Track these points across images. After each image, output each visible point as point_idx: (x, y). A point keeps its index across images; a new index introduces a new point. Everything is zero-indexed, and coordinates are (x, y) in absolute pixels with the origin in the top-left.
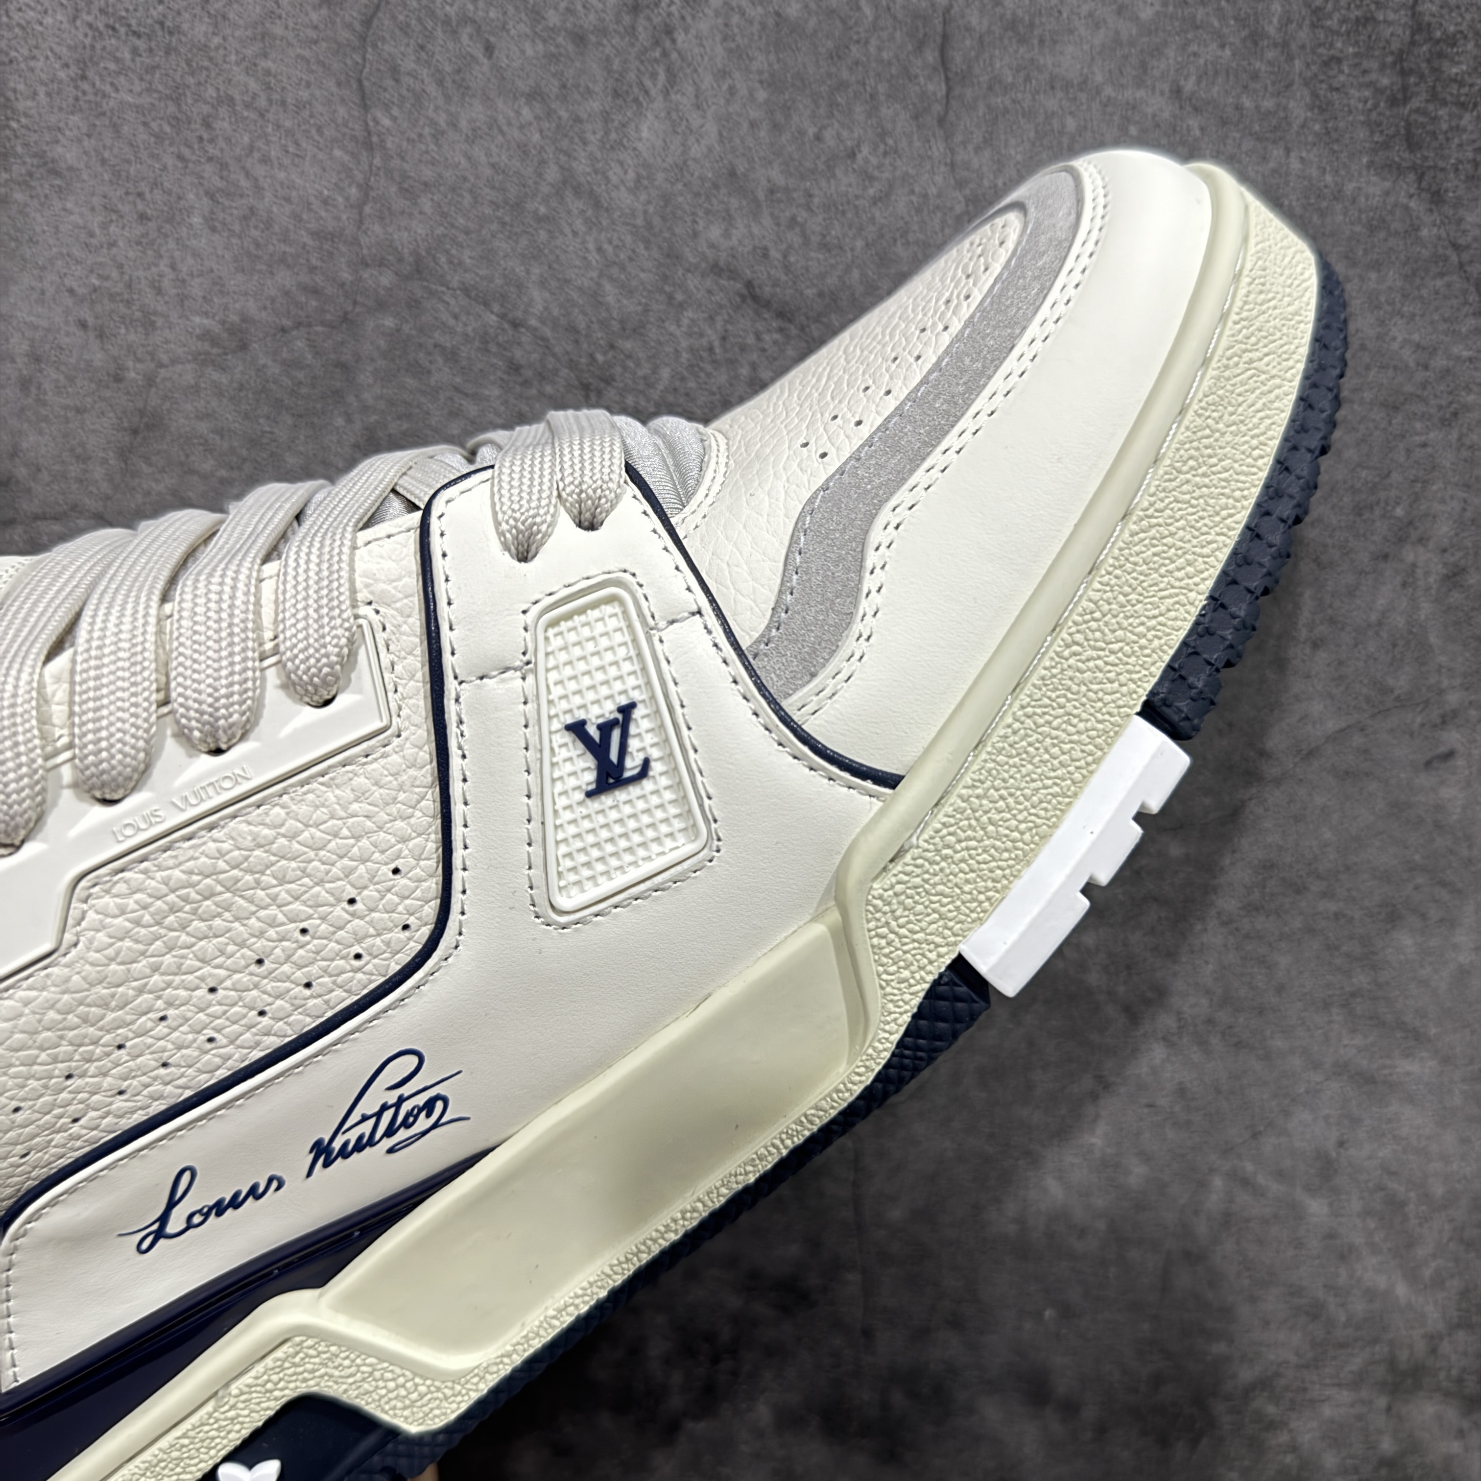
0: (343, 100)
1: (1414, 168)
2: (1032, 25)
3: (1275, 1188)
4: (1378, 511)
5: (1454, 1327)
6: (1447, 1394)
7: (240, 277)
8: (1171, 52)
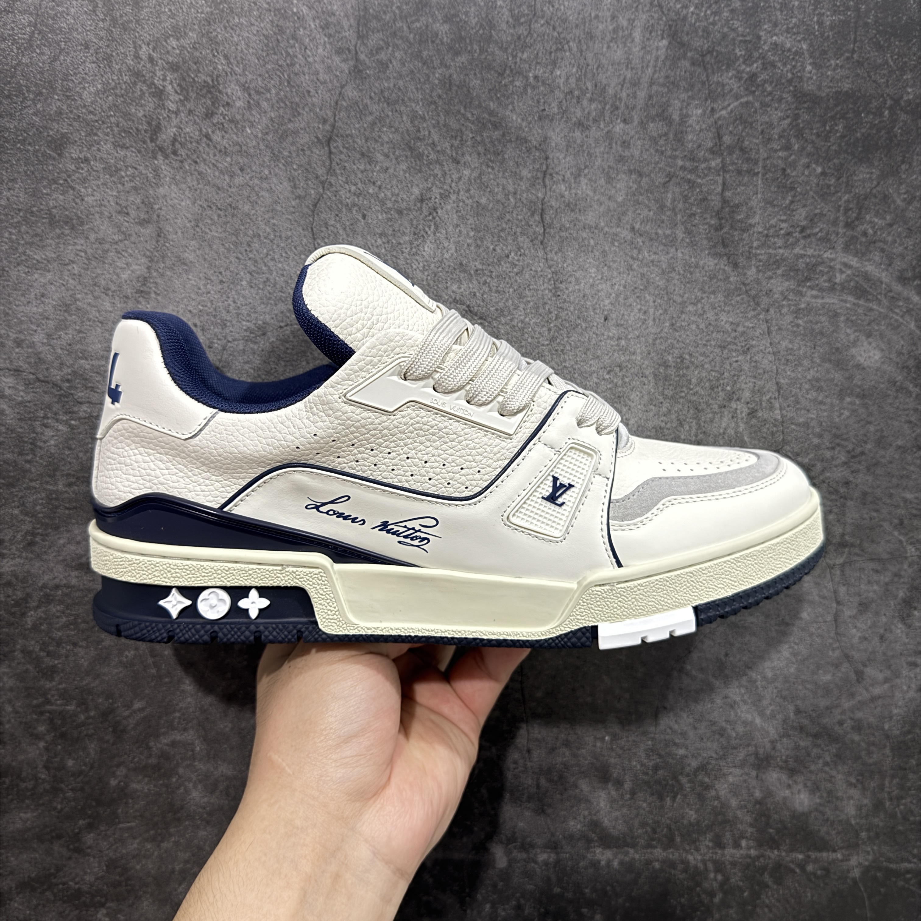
0: (305, 236)
1: (726, 255)
2: (576, 205)
3: (701, 676)
4: (720, 388)
5: (781, 737)
6: (781, 768)
7: (262, 306)
8: (630, 213)
